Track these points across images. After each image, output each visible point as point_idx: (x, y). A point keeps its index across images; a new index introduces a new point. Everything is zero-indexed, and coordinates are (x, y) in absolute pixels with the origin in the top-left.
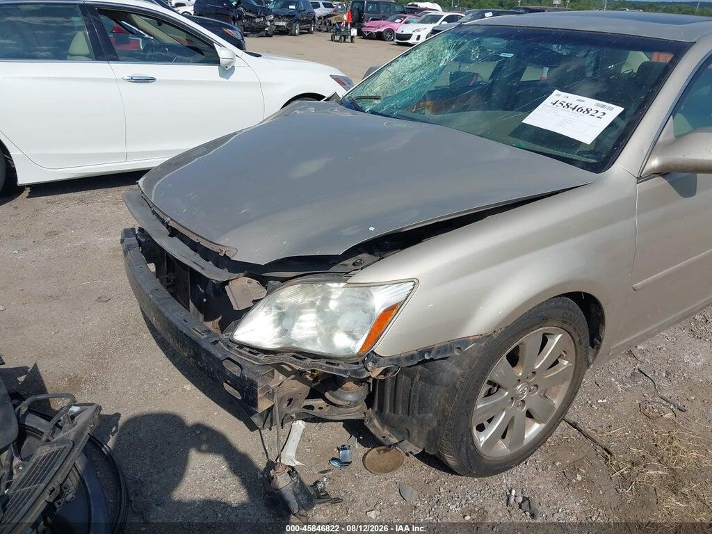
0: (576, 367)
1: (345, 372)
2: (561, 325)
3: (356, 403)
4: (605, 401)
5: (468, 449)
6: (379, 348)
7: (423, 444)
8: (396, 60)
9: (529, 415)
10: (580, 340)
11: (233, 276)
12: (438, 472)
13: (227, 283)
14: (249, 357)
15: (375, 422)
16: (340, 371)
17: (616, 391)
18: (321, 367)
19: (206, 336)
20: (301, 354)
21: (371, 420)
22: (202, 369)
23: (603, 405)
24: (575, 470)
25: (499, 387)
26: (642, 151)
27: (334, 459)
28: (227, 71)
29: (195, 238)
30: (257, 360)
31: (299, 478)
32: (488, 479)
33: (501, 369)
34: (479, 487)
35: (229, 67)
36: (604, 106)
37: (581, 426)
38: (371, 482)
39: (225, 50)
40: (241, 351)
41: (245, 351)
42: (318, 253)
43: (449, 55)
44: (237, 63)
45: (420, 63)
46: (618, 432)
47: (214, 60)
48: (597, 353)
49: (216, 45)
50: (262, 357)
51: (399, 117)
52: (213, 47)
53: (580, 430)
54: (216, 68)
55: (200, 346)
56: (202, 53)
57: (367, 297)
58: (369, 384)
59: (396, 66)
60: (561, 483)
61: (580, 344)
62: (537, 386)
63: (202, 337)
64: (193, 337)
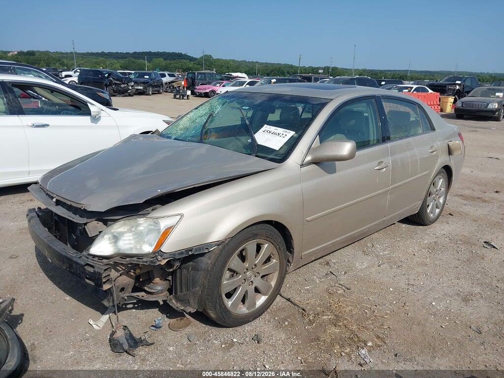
0: (280, 263)
1: (146, 262)
2: (266, 238)
3: (162, 291)
4: (308, 287)
5: (220, 307)
6: (164, 249)
7: (196, 307)
8: (191, 111)
9: (257, 290)
10: (279, 247)
11: (89, 220)
12: (210, 327)
13: (85, 224)
14: (98, 262)
15: (174, 301)
16: (144, 262)
17: (315, 282)
18: (134, 261)
19: (75, 255)
20: (125, 256)
21: (171, 300)
22: (73, 273)
23: (307, 290)
24: (285, 320)
25: (237, 273)
26: (303, 152)
27: (152, 326)
28: (96, 119)
29: (69, 203)
30: (102, 263)
31: (129, 331)
32: (238, 328)
33: (234, 262)
34: (232, 333)
35: (97, 117)
36: (286, 132)
37: (291, 300)
38: (171, 334)
39: (95, 107)
40: (94, 259)
41: (96, 259)
42: (131, 203)
43: (219, 108)
44: (103, 114)
45: (204, 112)
46: (312, 301)
47: (88, 113)
48: (293, 256)
49: (88, 104)
50: (105, 261)
51: (189, 141)
52: (87, 105)
53: (291, 302)
54: (89, 118)
55: (72, 260)
56: (80, 109)
57: (157, 224)
58: (170, 281)
59: (192, 114)
60: (277, 327)
61: (280, 249)
62: (259, 273)
63: (73, 255)
64: (68, 256)
